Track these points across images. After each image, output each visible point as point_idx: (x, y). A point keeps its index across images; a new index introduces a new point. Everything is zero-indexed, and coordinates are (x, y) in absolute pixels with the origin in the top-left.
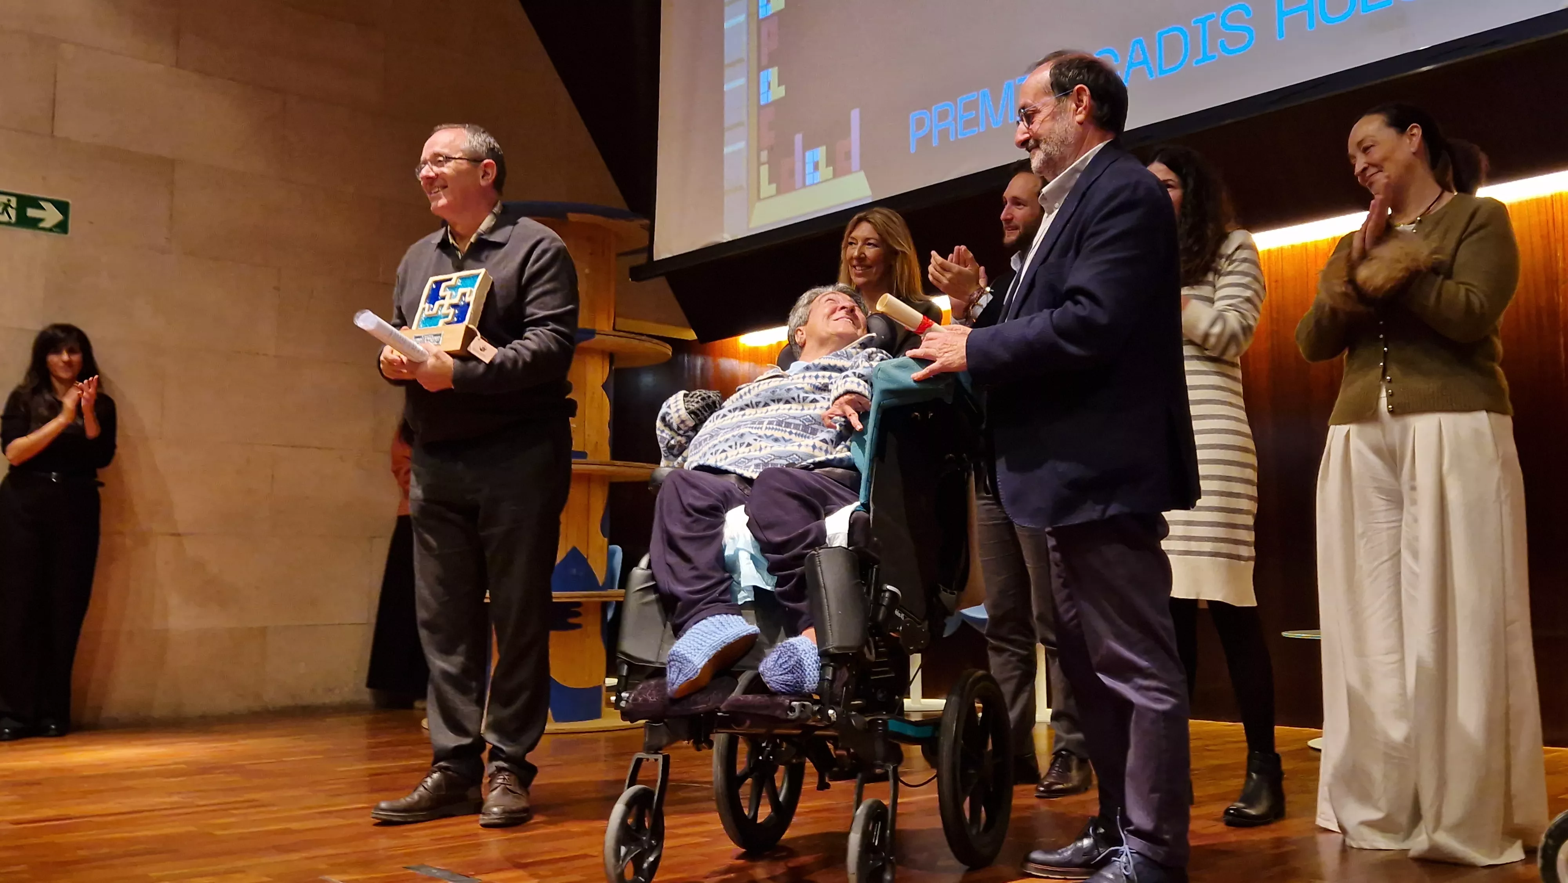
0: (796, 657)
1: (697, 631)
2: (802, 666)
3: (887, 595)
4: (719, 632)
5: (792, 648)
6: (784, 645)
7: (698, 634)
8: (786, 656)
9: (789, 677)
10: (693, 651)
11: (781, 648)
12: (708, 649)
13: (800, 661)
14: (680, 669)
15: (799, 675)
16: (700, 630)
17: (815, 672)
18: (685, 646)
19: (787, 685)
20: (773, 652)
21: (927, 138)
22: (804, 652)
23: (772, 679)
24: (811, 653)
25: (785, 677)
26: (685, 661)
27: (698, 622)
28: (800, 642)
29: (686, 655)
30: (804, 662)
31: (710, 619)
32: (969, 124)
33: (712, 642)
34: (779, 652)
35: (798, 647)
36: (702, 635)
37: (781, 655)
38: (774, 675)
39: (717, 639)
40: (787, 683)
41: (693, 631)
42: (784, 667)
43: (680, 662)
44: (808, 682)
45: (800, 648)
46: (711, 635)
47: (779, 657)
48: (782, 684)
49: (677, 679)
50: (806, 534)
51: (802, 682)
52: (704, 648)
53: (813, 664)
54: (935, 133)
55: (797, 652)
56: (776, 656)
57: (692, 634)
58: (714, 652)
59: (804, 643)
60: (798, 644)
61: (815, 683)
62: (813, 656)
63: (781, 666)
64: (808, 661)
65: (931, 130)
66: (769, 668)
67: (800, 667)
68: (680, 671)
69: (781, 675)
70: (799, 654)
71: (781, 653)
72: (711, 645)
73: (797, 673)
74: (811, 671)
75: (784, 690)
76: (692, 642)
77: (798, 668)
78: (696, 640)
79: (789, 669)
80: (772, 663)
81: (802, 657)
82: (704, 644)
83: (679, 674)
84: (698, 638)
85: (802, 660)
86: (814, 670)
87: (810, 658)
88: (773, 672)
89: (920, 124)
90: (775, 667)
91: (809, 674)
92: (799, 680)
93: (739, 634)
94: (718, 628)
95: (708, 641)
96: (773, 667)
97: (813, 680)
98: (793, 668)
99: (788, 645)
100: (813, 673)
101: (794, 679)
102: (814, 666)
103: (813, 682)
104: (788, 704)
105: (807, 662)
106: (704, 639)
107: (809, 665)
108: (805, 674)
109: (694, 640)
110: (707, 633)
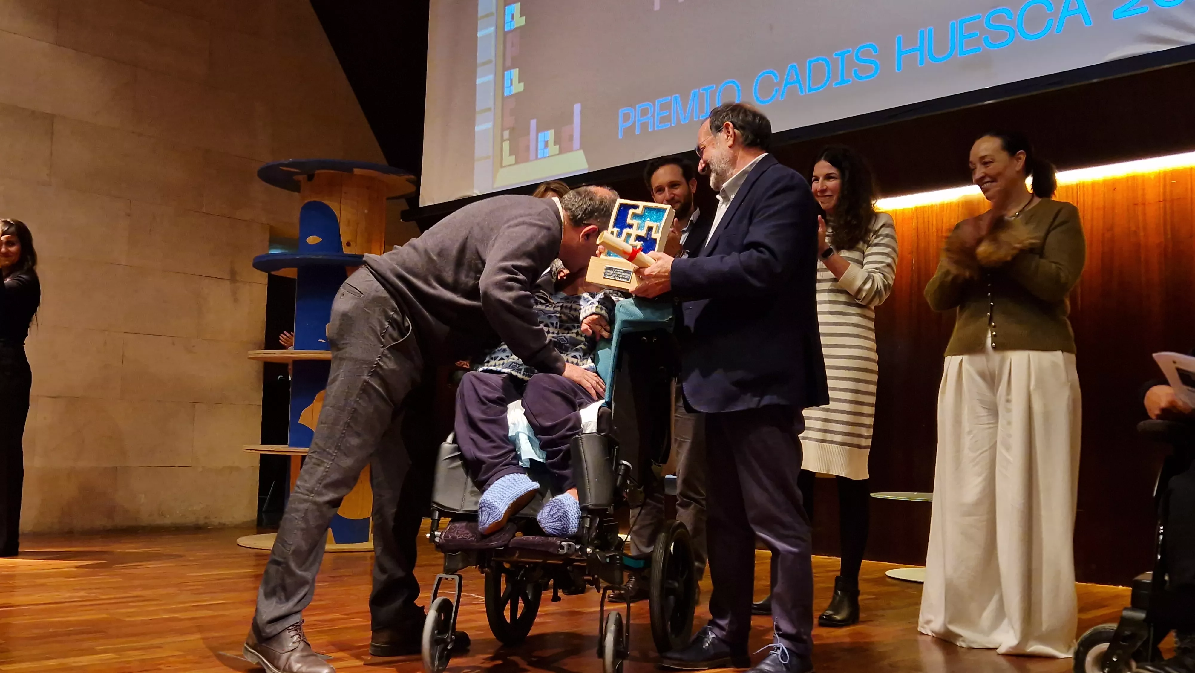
0: (563, 510)
2: (567, 516)
3: (623, 467)
4: (514, 487)
5: (560, 503)
6: (554, 501)
7: (499, 487)
8: (555, 509)
9: (558, 524)
10: (497, 500)
11: (553, 503)
12: (507, 499)
13: (566, 513)
14: (490, 513)
15: (565, 522)
16: (500, 484)
17: (576, 520)
18: (492, 497)
19: (557, 530)
20: (547, 506)
21: (632, 127)
22: (569, 506)
23: (546, 525)
24: (573, 507)
25: (556, 524)
26: (493, 508)
27: (499, 479)
28: (566, 498)
29: (494, 503)
30: (569, 513)
31: (507, 476)
32: (663, 120)
33: (510, 494)
34: (551, 506)
35: (564, 502)
36: (503, 489)
37: (553, 508)
38: (548, 523)
39: (513, 492)
40: (557, 528)
41: (496, 485)
42: (555, 517)
43: (489, 508)
44: (571, 527)
45: (566, 504)
46: (509, 488)
47: (551, 510)
48: (553, 529)
49: (487, 520)
50: (567, 421)
51: (567, 527)
52: (505, 499)
53: (575, 514)
54: (638, 126)
55: (564, 506)
56: (549, 509)
57: (495, 488)
58: (512, 502)
59: (569, 500)
60: (564, 500)
61: (576, 528)
62: (575, 509)
63: (552, 516)
64: (572, 512)
65: (635, 122)
66: (545, 518)
67: (565, 516)
68: (489, 515)
69: (553, 522)
70: (565, 507)
71: (552, 506)
72: (509, 497)
73: (563, 521)
74: (573, 519)
75: (555, 533)
76: (496, 494)
77: (564, 517)
78: (499, 492)
79: (558, 518)
80: (547, 514)
81: (567, 509)
82: (504, 495)
83: (488, 518)
84: (500, 490)
85: (567, 512)
86: (576, 519)
87: (573, 510)
88: (547, 521)
89: (627, 117)
90: (548, 516)
91: (572, 522)
92: (565, 526)
93: (527, 489)
94: (513, 483)
95: (507, 493)
96: (547, 516)
97: (575, 526)
98: (561, 517)
99: (557, 501)
100: (575, 521)
101: (562, 525)
102: (576, 516)
103: (574, 527)
104: (559, 543)
105: (570, 513)
106: (505, 492)
107: (572, 515)
108: (569, 522)
109: (498, 492)
110: (506, 487)
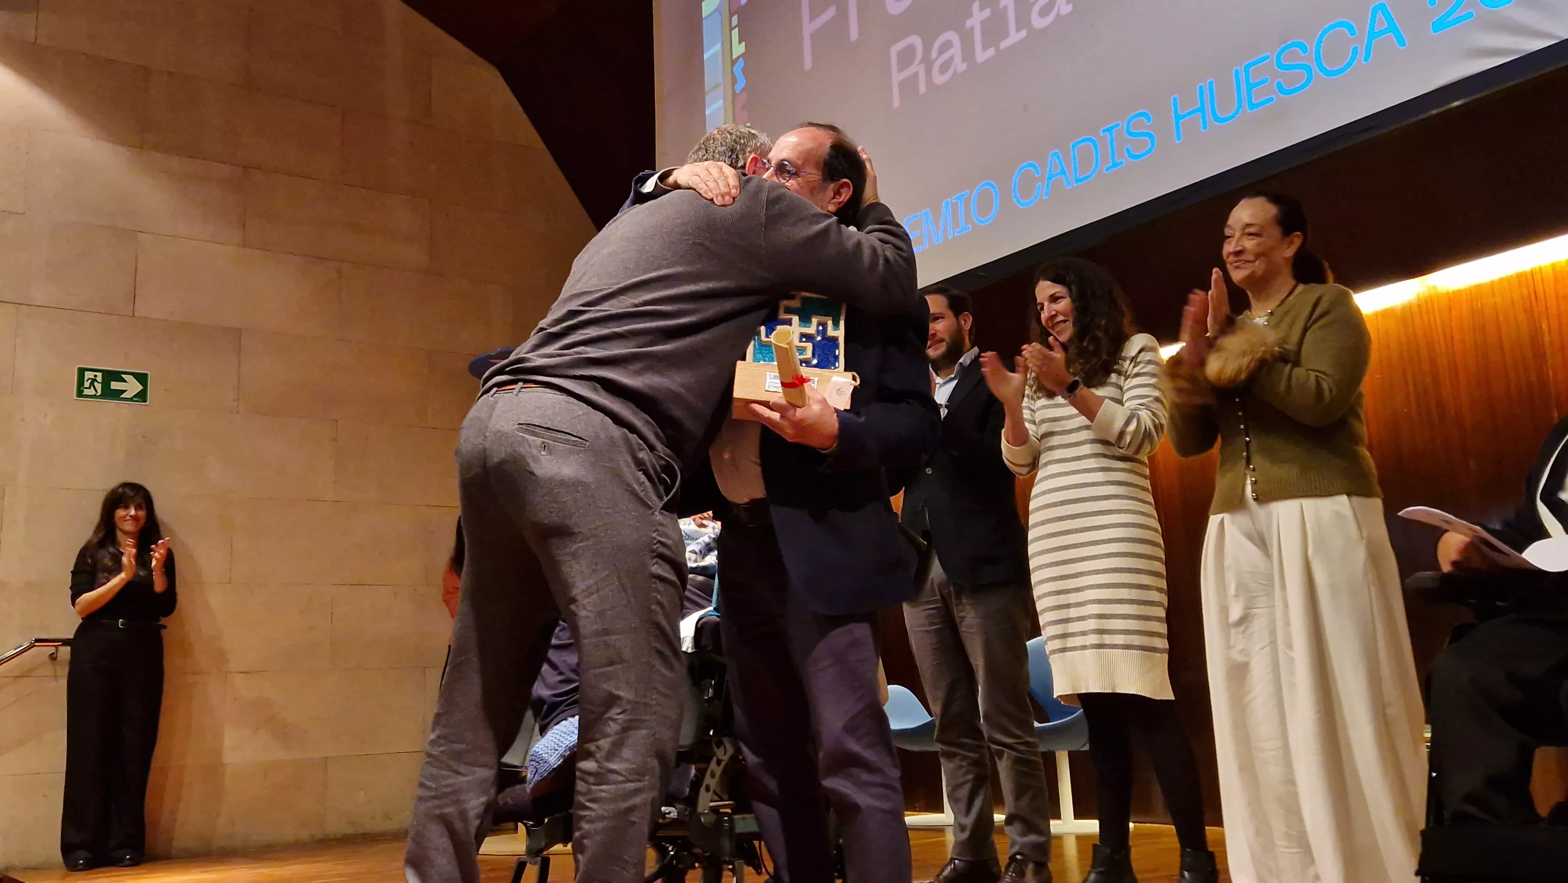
1: (557, 732)
7: (557, 734)
10: (550, 751)
12: (564, 749)
14: (537, 769)
18: (543, 747)
26: (542, 761)
27: (558, 722)
29: (544, 755)
31: (570, 720)
36: (560, 736)
39: (573, 740)
41: (553, 731)
43: (537, 762)
46: (569, 735)
49: (533, 778)
52: (560, 749)
68: (537, 771)
72: (567, 746)
76: (550, 742)
78: (554, 740)
82: (560, 745)
83: (535, 774)
84: (556, 738)
95: (565, 741)
106: (562, 739)
109: (552, 741)
110: (565, 733)
